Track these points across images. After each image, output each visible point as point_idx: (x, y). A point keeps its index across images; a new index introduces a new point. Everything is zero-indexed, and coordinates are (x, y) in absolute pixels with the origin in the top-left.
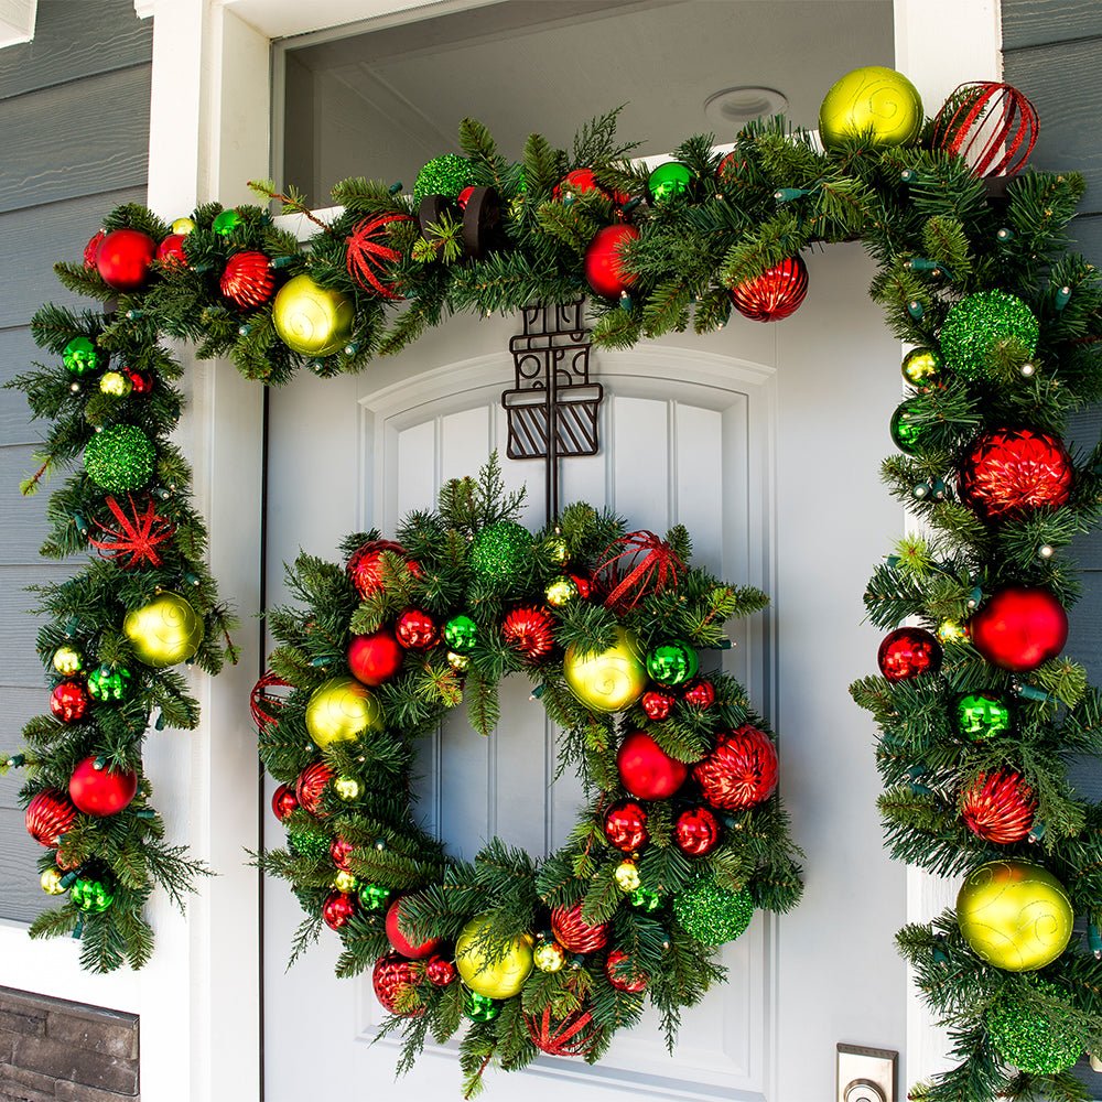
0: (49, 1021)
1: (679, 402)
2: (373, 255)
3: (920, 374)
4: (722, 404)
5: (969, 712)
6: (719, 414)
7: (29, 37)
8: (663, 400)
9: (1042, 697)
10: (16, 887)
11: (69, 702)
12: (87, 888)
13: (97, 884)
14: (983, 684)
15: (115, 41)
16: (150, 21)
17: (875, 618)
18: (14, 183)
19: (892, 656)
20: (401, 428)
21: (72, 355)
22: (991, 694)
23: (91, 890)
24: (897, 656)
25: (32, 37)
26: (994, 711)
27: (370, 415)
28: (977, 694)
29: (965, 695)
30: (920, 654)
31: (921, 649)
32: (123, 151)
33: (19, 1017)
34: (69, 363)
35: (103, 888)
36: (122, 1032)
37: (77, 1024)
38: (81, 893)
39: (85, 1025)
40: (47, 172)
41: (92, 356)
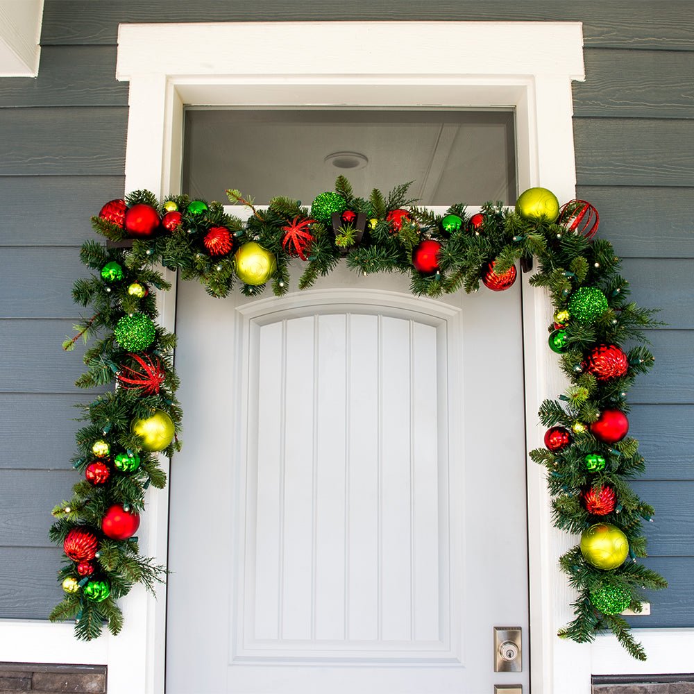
0: (34, 679)
1: (416, 321)
2: (303, 238)
3: (562, 319)
4: (435, 323)
5: (590, 461)
6: (435, 328)
7: (34, 74)
8: (408, 320)
9: (618, 454)
10: (7, 596)
11: (99, 473)
12: (96, 586)
13: (102, 583)
14: (595, 449)
15: (99, 90)
16: (127, 83)
17: (544, 423)
18: (20, 160)
19: (553, 439)
20: (261, 324)
21: (108, 271)
22: (598, 453)
23: (98, 587)
24: (555, 439)
25: (37, 75)
26: (600, 460)
27: (241, 316)
28: (592, 453)
29: (587, 454)
30: (564, 438)
31: (565, 435)
32: (104, 153)
33: (12, 679)
34: (105, 275)
35: (105, 585)
36: (96, 677)
37: (58, 677)
38: (93, 589)
39: (65, 677)
40: (47, 157)
41: (120, 272)
